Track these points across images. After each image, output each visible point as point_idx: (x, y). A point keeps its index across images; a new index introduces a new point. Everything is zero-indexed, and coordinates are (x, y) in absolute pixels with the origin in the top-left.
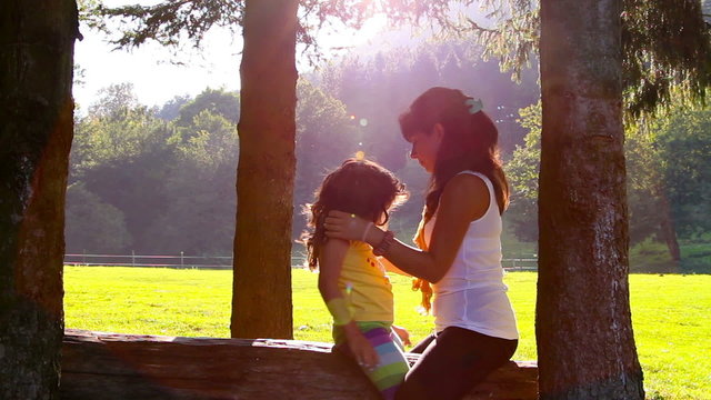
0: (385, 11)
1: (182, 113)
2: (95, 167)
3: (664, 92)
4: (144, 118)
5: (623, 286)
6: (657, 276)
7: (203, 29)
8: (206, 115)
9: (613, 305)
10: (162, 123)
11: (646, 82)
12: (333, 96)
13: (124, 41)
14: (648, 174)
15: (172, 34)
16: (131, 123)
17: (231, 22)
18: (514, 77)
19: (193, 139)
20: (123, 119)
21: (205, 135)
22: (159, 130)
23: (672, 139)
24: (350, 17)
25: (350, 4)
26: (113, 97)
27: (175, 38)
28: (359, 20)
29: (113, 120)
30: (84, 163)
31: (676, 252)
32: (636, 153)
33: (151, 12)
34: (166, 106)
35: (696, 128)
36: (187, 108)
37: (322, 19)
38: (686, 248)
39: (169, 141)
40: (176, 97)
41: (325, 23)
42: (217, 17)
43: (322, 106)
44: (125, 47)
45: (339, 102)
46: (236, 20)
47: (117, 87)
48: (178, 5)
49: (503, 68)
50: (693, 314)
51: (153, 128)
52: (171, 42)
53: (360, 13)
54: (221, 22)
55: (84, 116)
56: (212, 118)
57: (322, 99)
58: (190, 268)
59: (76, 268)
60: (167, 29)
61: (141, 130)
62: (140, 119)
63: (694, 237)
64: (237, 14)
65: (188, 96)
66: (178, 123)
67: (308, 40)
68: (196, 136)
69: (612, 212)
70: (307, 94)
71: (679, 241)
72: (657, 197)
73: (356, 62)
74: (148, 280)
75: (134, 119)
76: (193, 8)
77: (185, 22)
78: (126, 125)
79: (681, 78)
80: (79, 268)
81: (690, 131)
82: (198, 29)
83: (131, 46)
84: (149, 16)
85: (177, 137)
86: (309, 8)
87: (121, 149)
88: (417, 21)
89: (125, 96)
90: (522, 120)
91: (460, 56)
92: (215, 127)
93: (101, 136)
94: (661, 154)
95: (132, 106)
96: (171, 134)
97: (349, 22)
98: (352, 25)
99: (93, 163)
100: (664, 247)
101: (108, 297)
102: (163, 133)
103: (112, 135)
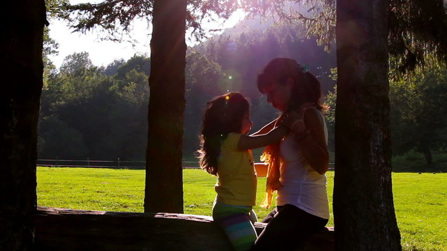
0: (244, 7)
1: (119, 71)
2: (64, 105)
3: (421, 58)
4: (95, 74)
5: (388, 180)
6: (417, 174)
7: (129, 18)
8: (134, 73)
9: (381, 192)
10: (106, 77)
11: (409, 52)
12: (214, 60)
13: (80, 26)
14: (412, 109)
15: (110, 21)
16: (87, 78)
17: (147, 15)
18: (326, 48)
19: (126, 88)
20: (82, 75)
21: (133, 85)
22: (105, 82)
23: (427, 88)
24: (222, 11)
25: (222, 3)
26: (76, 61)
27: (112, 24)
28: (227, 12)
29: (75, 76)
30: (57, 102)
31: (429, 159)
32: (404, 97)
33: (97, 8)
34: (109, 67)
35: (442, 81)
36: (122, 68)
37: (204, 12)
38: (435, 156)
39: (111, 88)
40: (115, 61)
41: (206, 14)
42: (138, 11)
43: (207, 67)
44: (81, 30)
45: (217, 64)
46: (150, 13)
47: (78, 55)
48: (114, 4)
49: (320, 43)
50: (439, 198)
51: (101, 80)
52: (109, 27)
53: (228, 9)
54: (141, 14)
55: (58, 73)
56: (137, 74)
57: (207, 63)
58: (124, 168)
59: (52, 168)
60: (107, 18)
61: (93, 82)
62: (92, 75)
63: (441, 149)
64: (151, 9)
65: (123, 61)
66: (116, 78)
67: (196, 25)
68: (128, 86)
69: (381, 134)
70: (197, 59)
71: (432, 152)
72: (417, 124)
73: (228, 39)
74: (97, 176)
75: (89, 75)
76: (123, 5)
77: (119, 14)
78: (84, 79)
79: (431, 49)
80: (54, 168)
81: (438, 83)
82: (127, 19)
83: (84, 29)
84: (96, 10)
85: (115, 86)
86: (196, 6)
87: (80, 94)
88: (264, 13)
89: (83, 61)
90: (333, 76)
91: (294, 35)
92: (139, 80)
93: (68, 85)
94: (420, 97)
95: (88, 67)
96: (112, 84)
97: (221, 14)
98: (223, 16)
99: (63, 102)
100: (422, 155)
101: (71, 186)
102: (107, 84)
103: (75, 85)
